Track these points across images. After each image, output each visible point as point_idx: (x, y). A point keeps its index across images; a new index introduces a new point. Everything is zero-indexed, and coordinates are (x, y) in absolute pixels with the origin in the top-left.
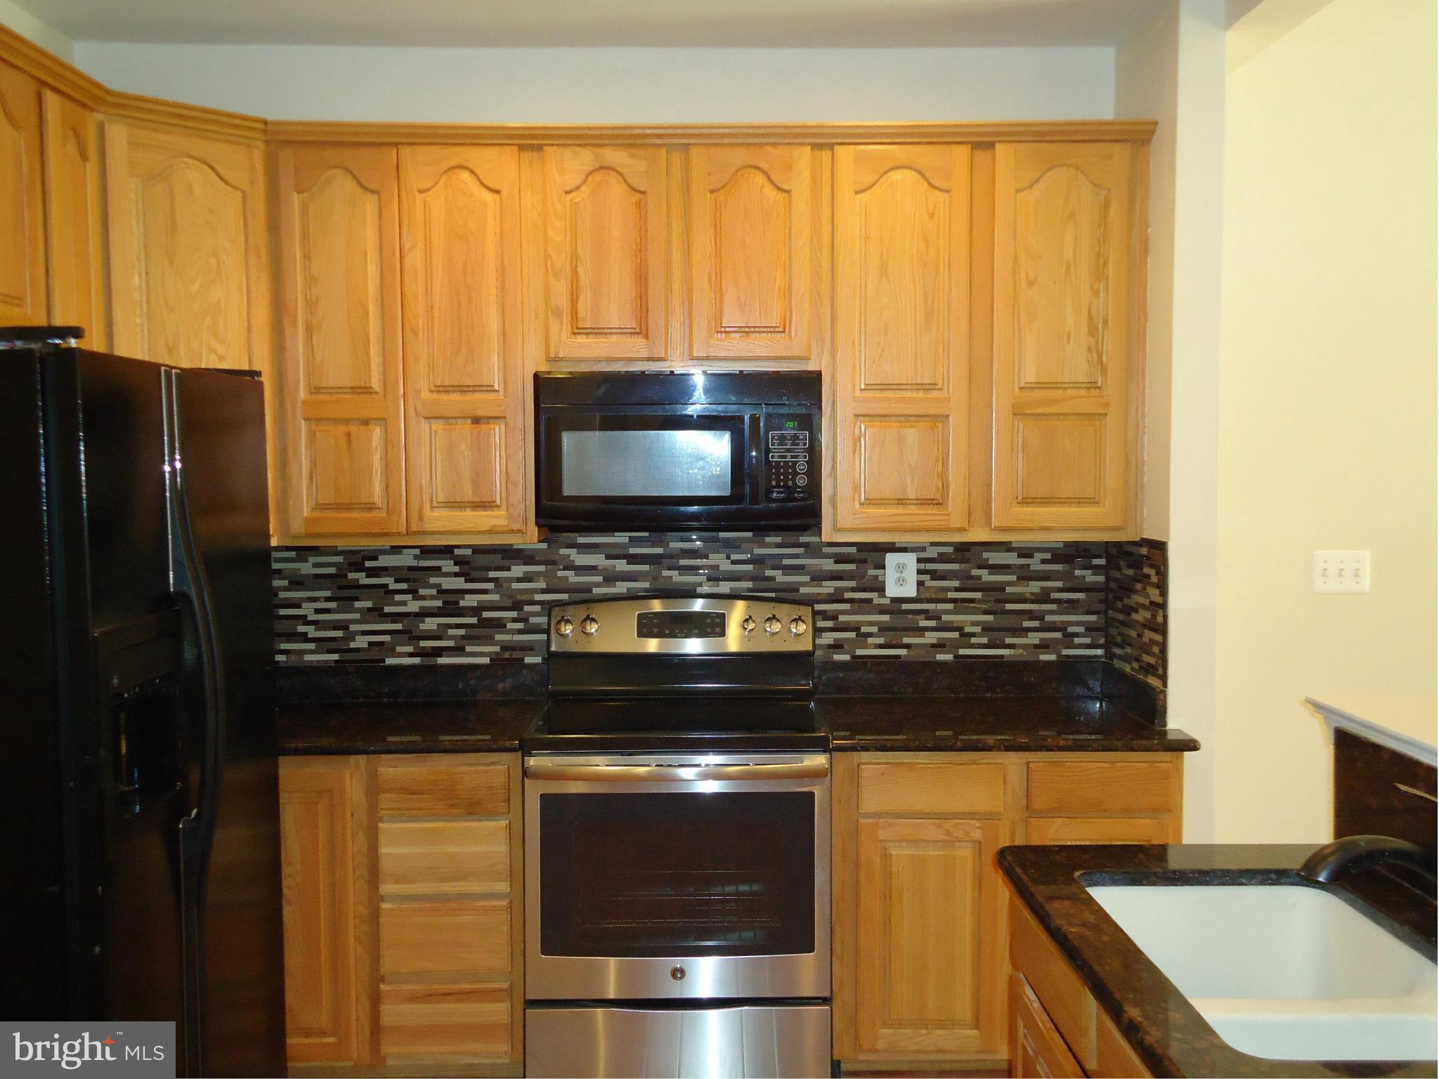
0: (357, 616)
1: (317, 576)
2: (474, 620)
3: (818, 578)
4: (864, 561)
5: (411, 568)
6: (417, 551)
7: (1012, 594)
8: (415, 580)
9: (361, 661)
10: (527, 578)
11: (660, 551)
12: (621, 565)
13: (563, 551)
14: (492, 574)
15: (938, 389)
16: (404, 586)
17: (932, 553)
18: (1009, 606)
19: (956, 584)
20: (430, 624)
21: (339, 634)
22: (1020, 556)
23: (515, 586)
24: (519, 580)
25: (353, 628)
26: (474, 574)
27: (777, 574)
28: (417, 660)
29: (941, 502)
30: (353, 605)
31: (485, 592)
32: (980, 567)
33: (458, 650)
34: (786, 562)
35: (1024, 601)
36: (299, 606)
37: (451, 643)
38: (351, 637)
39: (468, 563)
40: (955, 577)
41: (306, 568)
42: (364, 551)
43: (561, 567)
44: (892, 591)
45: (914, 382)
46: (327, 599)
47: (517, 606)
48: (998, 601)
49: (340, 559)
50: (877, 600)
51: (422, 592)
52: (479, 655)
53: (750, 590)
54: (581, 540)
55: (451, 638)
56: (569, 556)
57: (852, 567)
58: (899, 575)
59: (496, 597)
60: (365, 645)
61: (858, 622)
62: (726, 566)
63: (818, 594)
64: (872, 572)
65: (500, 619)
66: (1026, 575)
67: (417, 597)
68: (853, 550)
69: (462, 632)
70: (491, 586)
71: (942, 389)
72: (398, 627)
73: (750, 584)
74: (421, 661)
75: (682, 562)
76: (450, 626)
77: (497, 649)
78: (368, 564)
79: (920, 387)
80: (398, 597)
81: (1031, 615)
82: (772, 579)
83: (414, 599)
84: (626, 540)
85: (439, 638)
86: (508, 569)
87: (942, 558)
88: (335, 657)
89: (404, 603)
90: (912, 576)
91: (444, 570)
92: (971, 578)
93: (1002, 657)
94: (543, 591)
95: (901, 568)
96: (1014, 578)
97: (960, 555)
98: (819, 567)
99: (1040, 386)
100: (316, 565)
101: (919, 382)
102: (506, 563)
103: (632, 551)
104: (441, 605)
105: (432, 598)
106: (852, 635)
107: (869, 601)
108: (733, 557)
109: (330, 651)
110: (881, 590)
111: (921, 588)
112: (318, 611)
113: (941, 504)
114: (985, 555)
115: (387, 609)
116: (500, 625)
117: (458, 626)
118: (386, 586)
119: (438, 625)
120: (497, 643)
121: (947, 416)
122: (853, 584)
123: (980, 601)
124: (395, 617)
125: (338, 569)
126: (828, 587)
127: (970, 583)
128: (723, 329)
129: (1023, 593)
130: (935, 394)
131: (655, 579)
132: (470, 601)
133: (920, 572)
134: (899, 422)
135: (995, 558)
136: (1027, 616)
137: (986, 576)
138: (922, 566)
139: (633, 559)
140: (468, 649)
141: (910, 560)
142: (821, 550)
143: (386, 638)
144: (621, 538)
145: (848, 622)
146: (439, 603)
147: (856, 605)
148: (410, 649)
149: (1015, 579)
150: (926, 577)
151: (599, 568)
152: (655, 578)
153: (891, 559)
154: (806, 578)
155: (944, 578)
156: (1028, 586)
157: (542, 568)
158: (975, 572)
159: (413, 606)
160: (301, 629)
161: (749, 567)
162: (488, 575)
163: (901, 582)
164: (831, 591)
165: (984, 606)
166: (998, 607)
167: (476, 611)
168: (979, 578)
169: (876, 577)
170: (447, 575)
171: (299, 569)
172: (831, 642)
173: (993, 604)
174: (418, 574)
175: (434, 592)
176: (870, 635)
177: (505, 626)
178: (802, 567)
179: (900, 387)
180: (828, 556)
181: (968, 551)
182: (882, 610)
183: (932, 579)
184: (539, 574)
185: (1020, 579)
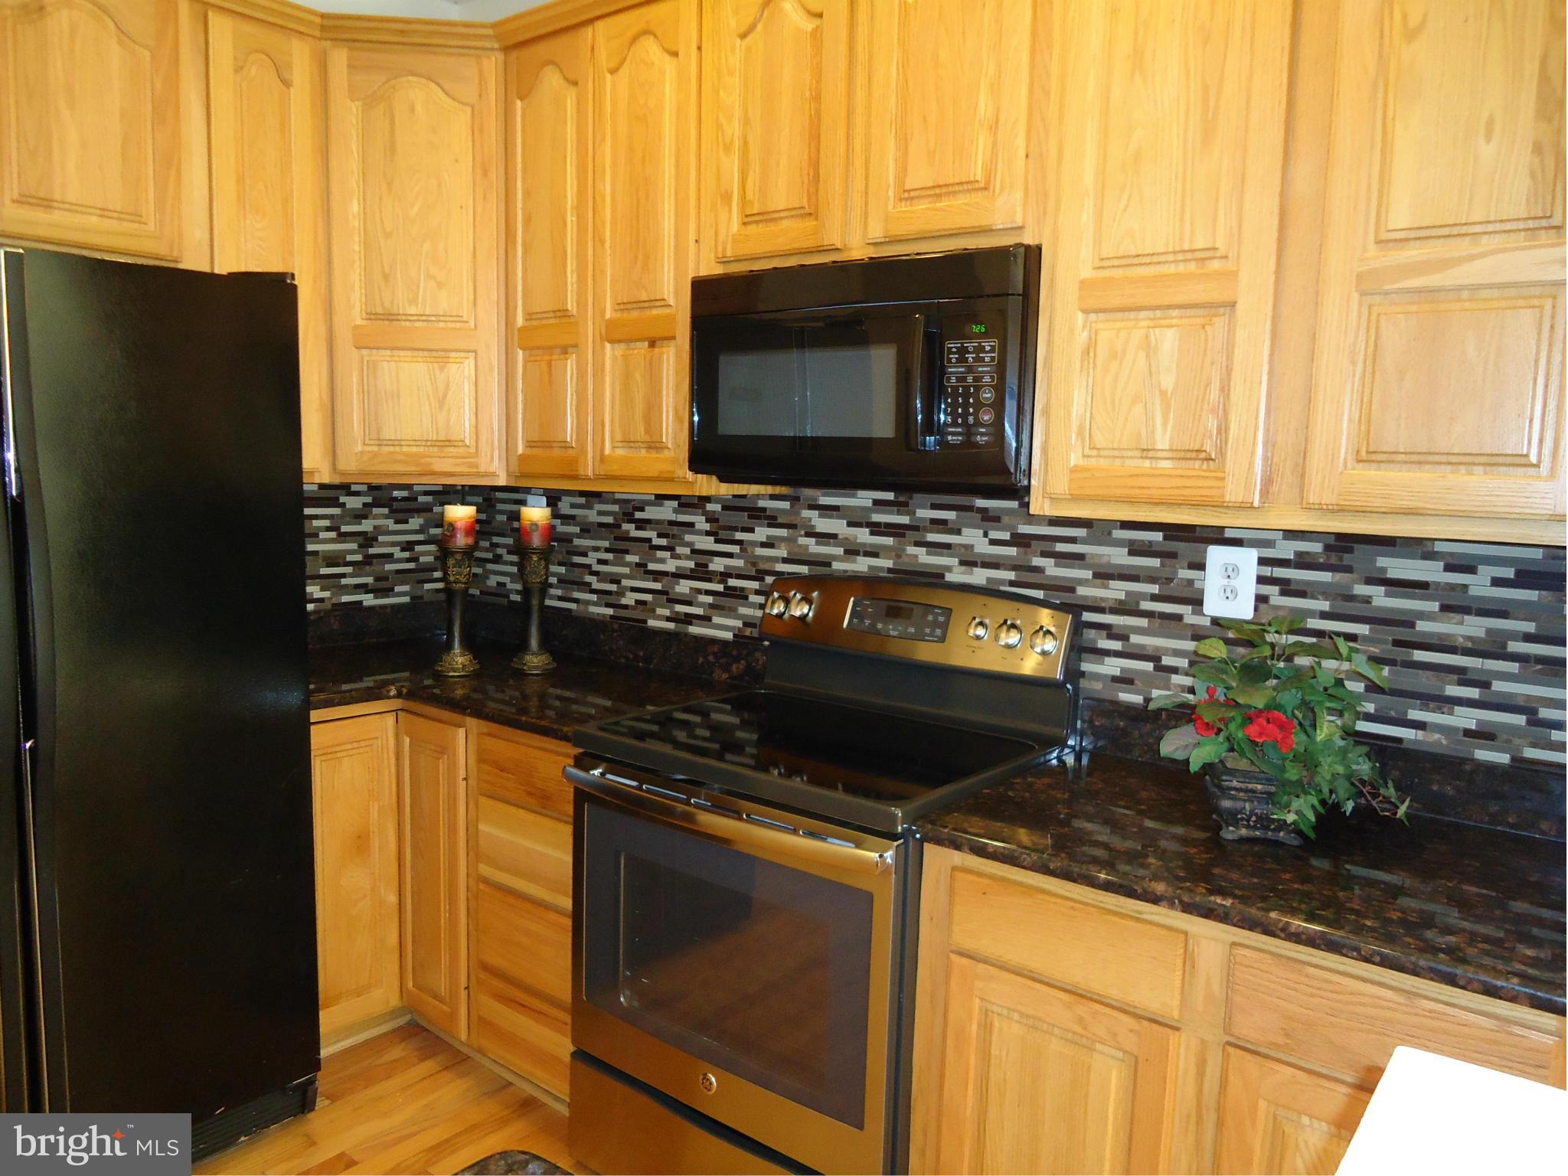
0: (626, 570)
1: (601, 525)
2: (720, 588)
3: (1104, 575)
4: (1172, 555)
5: (671, 523)
6: (675, 504)
7: (1424, 634)
8: (674, 536)
9: (629, 619)
10: (768, 544)
11: (905, 520)
12: (863, 536)
13: (806, 513)
14: (739, 536)
15: (1222, 257)
16: (663, 542)
17: (1287, 550)
18: (1420, 655)
19: (1325, 605)
20: (684, 587)
21: (613, 587)
22: (1449, 568)
23: (760, 551)
24: (763, 545)
25: (625, 582)
26: (723, 534)
27: (1048, 564)
28: (671, 626)
29: (1213, 457)
30: (624, 558)
31: (730, 555)
32: (1370, 581)
33: (706, 619)
34: (1061, 547)
35: (1452, 650)
36: (585, 555)
37: (699, 611)
38: (621, 593)
39: (716, 520)
40: (1323, 593)
41: (592, 516)
42: (634, 500)
43: (803, 533)
44: (1215, 606)
45: (1178, 249)
46: (607, 550)
47: (759, 576)
48: (1397, 643)
49: (616, 508)
50: (1190, 619)
51: (679, 550)
52: (723, 628)
53: (1012, 583)
54: (825, 500)
55: (701, 605)
56: (810, 520)
57: (1156, 562)
58: (1226, 582)
59: (739, 563)
60: (633, 603)
61: (1157, 648)
62: (982, 547)
63: (1102, 599)
64: (1185, 574)
65: (742, 589)
66: (1456, 605)
67: (675, 556)
68: (1158, 536)
69: (710, 599)
70: (735, 549)
71: (1226, 257)
72: (658, 586)
73: (1011, 575)
74: (676, 626)
75: (932, 537)
76: (699, 591)
77: (739, 624)
78: (638, 515)
79: (1189, 256)
80: (660, 554)
81: (1463, 676)
82: (1039, 570)
83: (672, 558)
84: (869, 503)
85: (689, 603)
86: (752, 530)
87: (1303, 561)
88: (610, 611)
89: (662, 561)
90: (1247, 588)
91: (698, 526)
92: (1351, 598)
93: (1399, 740)
94: (785, 561)
95: (1232, 571)
96: (1435, 606)
97: (1334, 559)
98: (1104, 560)
99: (1422, 234)
100: (600, 513)
101: (1186, 248)
102: (749, 523)
103: (877, 518)
104: (693, 567)
105: (687, 558)
106: (1149, 666)
107: (1179, 618)
108: (994, 535)
109: (608, 605)
110: (1197, 602)
111: (1263, 606)
112: (601, 562)
113: (1212, 459)
114: (1382, 562)
115: (652, 566)
116: (741, 595)
117: (708, 593)
118: (649, 540)
119: (691, 588)
120: (738, 617)
121: (1233, 305)
122: (1155, 589)
123: (1366, 639)
124: (658, 575)
125: (615, 519)
126: (1117, 590)
127: (1346, 607)
128: (906, 195)
129: (1454, 635)
130: (1216, 265)
131: (898, 556)
132: (717, 565)
133: (1261, 580)
134: (1151, 319)
135: (1399, 568)
136: (1456, 677)
137: (1379, 597)
138: (1267, 571)
139: (876, 529)
140: (716, 620)
141: (1247, 559)
142: (1110, 534)
143: (648, 597)
144: (864, 498)
145: (1143, 647)
146: (691, 564)
147: (1157, 622)
148: (667, 612)
149: (1437, 609)
150: (1272, 591)
151: (840, 537)
152: (899, 554)
153: (1216, 555)
154: (1088, 574)
155: (1302, 594)
156: (1462, 623)
157: (783, 532)
158: (1361, 589)
159: (671, 566)
160: (588, 578)
161: (1012, 551)
162: (734, 536)
163: (1230, 594)
164: (1122, 596)
165: (1371, 649)
166: (1400, 653)
167: (724, 576)
168: (1367, 600)
169: (1190, 582)
170: (699, 533)
171: (586, 516)
172: (1117, 672)
173: (1390, 647)
174: (675, 530)
175: (687, 551)
176: (1175, 670)
177: (746, 598)
178: (1080, 557)
179: (1155, 259)
180: (1118, 543)
181: (1350, 550)
182: (1198, 636)
183: (1283, 593)
184: (782, 539)
185: (1445, 608)
